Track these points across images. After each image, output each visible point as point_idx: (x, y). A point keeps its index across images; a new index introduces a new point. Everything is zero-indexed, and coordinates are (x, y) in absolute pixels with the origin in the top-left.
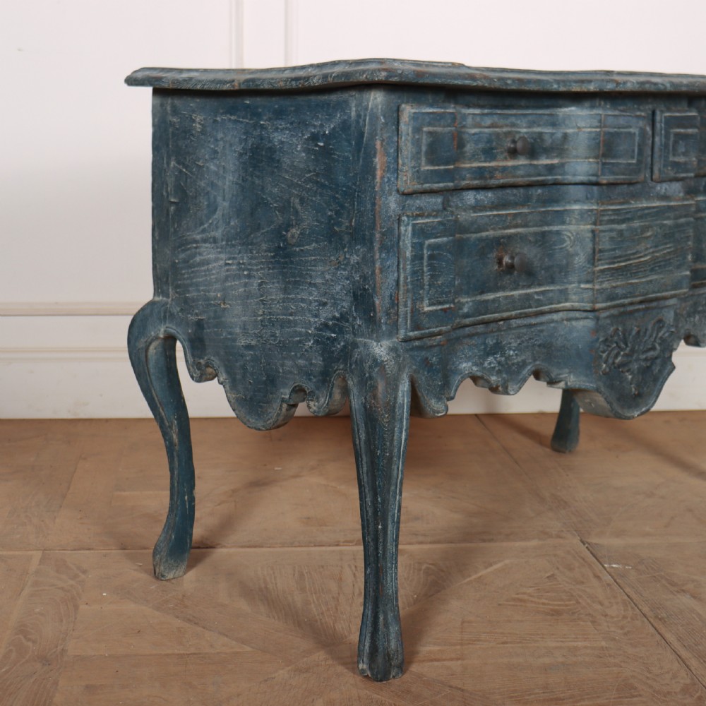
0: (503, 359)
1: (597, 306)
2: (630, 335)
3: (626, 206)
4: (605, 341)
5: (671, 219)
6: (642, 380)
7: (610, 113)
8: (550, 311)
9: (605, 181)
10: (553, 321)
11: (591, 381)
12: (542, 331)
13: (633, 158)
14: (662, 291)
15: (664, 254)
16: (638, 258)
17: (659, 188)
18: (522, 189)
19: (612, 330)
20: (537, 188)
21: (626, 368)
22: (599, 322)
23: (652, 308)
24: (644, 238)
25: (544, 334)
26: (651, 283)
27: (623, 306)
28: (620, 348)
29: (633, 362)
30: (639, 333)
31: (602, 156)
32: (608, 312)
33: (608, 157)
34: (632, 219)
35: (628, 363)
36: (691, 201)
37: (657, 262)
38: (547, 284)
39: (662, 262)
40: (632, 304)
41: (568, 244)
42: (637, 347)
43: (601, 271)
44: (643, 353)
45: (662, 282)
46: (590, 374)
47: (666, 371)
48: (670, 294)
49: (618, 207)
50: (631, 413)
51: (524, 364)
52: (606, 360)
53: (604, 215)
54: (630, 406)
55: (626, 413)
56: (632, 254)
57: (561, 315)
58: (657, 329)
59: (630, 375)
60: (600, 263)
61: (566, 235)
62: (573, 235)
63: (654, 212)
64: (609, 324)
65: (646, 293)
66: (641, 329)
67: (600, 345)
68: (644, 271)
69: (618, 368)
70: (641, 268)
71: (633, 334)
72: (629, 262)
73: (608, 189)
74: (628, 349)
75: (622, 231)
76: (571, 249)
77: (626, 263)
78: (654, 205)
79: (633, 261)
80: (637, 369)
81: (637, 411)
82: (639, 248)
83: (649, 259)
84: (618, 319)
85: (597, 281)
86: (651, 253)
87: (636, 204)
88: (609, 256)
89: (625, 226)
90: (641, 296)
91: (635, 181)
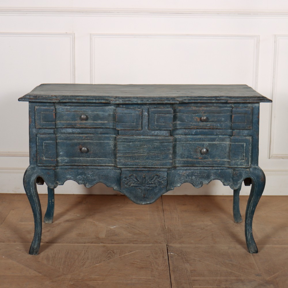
0: (85, 177)
1: (118, 166)
2: (140, 178)
3: (131, 137)
4: (125, 178)
5: (158, 143)
6: (147, 193)
7: (120, 109)
8: (106, 166)
9: (119, 129)
10: (108, 169)
11: (121, 189)
12: (104, 171)
13: (134, 123)
14: (154, 166)
15: (154, 154)
16: (139, 154)
17: (153, 132)
18: (93, 129)
19: (130, 175)
20: (100, 129)
21: (137, 188)
22: (122, 171)
23: (152, 171)
24: (142, 148)
25: (105, 172)
26: (147, 162)
27: (134, 168)
28: (134, 181)
29: (142, 186)
30: (145, 178)
31: (117, 122)
32: (126, 169)
33: (120, 122)
34: (135, 142)
35: (139, 186)
36: (170, 138)
37: (150, 156)
38: (103, 158)
39: (153, 156)
40: (138, 168)
41: (112, 146)
42: (144, 182)
43: (119, 156)
44: (147, 184)
45: (154, 162)
46: (120, 187)
47: (162, 192)
48: (160, 167)
49: (127, 137)
50: (141, 202)
51: (95, 180)
52: (127, 184)
53: (119, 140)
54: (141, 200)
55: (139, 202)
56: (136, 152)
57: (112, 167)
58: (156, 178)
59: (141, 190)
60: (118, 153)
61: (111, 144)
62: (114, 144)
63: (147, 140)
64: (128, 173)
65: (144, 165)
66: (147, 177)
67: (123, 179)
68: (143, 158)
69: (133, 187)
70: (141, 157)
71: (142, 177)
72: (134, 155)
73: (125, 132)
74: (139, 182)
75: (129, 145)
76: (113, 148)
77: (132, 155)
78: (147, 138)
79: (136, 155)
80: (144, 189)
81: (144, 203)
82: (139, 151)
83: (146, 155)
84: (134, 172)
85: (117, 159)
86: (147, 153)
87: (137, 137)
88: (123, 152)
89: (131, 143)
90: (142, 166)
91: (136, 130)
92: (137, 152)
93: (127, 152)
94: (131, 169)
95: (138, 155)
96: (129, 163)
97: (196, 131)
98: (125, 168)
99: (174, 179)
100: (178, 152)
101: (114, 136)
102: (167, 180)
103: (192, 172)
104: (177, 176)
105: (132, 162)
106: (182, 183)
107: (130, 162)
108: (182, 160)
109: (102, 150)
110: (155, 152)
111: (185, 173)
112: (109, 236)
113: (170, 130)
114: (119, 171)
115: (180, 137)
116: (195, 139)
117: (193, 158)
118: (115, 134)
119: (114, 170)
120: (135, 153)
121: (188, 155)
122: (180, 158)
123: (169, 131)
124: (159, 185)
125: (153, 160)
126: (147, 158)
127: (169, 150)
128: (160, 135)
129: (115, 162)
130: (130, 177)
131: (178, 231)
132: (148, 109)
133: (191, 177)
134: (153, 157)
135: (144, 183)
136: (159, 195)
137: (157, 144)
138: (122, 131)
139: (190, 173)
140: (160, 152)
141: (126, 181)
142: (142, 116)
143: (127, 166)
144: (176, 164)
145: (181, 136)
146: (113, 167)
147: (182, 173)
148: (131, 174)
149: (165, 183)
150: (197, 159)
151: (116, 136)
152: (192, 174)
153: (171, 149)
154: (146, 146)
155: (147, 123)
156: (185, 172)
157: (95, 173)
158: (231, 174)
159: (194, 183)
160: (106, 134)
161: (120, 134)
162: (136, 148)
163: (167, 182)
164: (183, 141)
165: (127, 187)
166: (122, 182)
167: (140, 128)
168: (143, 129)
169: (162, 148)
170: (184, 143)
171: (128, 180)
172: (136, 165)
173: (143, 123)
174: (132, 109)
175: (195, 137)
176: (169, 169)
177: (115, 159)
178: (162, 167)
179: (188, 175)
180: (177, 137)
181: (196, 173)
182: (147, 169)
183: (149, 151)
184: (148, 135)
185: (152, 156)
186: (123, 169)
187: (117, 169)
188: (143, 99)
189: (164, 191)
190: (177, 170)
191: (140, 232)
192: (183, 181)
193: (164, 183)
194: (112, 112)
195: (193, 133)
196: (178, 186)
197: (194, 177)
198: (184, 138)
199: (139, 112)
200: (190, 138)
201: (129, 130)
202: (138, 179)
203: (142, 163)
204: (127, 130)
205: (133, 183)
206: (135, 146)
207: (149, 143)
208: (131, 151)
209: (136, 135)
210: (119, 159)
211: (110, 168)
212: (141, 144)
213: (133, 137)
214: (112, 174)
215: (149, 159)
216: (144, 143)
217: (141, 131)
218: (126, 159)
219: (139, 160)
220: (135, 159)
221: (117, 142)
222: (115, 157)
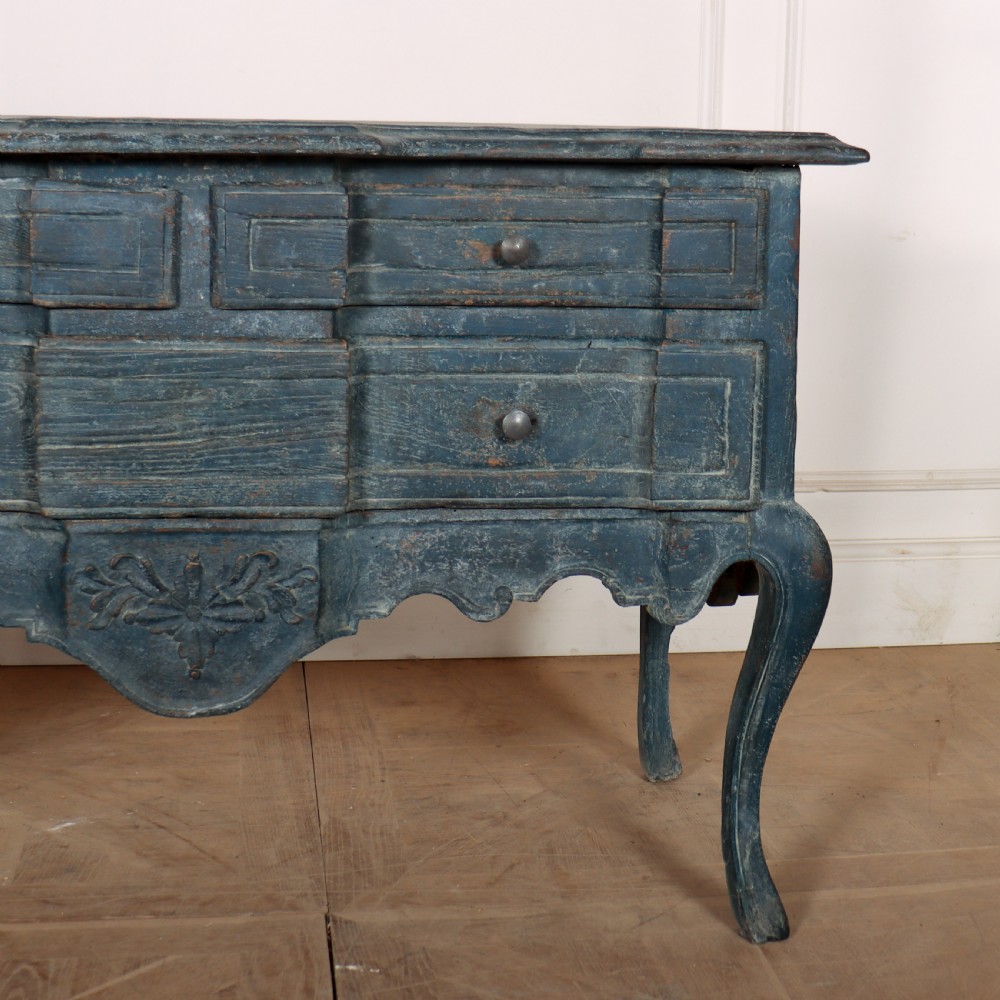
1: (48, 511)
2: (173, 571)
3: (117, 348)
4: (90, 573)
5: (265, 378)
6: (212, 654)
7: (54, 188)
9: (49, 303)
11: (65, 636)
13: (130, 266)
14: (248, 504)
15: (248, 438)
16: (165, 439)
17: (240, 322)
19: (114, 556)
21: (159, 627)
22: (74, 539)
23: (240, 532)
24: (179, 406)
26: (208, 485)
27: (136, 517)
28: (141, 590)
29: (184, 619)
30: (198, 571)
31: (36, 261)
32: (93, 526)
33: (54, 263)
34: (137, 371)
35: (165, 619)
36: (333, 349)
37: (225, 452)
39: (240, 451)
40: (160, 517)
41: (14, 402)
42: (192, 595)
43: (51, 453)
44: (213, 607)
45: (244, 486)
46: (64, 625)
47: (294, 648)
48: (278, 510)
49: (93, 348)
50: (181, 706)
52: (99, 607)
53: (51, 360)
54: (180, 695)
55: (166, 704)
56: (145, 432)
57: (15, 518)
58: (260, 571)
59: (176, 640)
60: (47, 439)
61: (11, 387)
62: (23, 389)
63: (207, 363)
64: (106, 546)
65: (194, 502)
66: (207, 565)
67: (76, 578)
68: (184, 463)
69: (136, 624)
70: (172, 457)
71: (181, 570)
72: (136, 445)
73: (81, 316)
74: (168, 595)
75: (108, 389)
76: (22, 411)
77: (126, 445)
78: (206, 350)
79: (149, 444)
80: (193, 632)
81: (200, 706)
82: (164, 422)
83: (199, 443)
84: (135, 541)
85: (41, 469)
86: (206, 434)
87: (149, 345)
88: (74, 430)
89: (119, 382)
90: (179, 506)
91: (145, 306)
92: (151, 427)
93: (97, 426)
94: (118, 526)
95: (156, 444)
96: (110, 493)
97: (469, 318)
98: (86, 517)
99: (359, 577)
100: (374, 430)
101: (26, 342)
102: (321, 582)
103: (452, 538)
104: (371, 561)
105: (126, 482)
106: (399, 600)
107: (112, 486)
108: (398, 475)
110: (250, 430)
111: (414, 545)
112: (32, 879)
113: (332, 309)
114: (55, 537)
115: (385, 349)
116: (469, 361)
117: (457, 463)
118: (29, 332)
119: (28, 531)
120: (138, 432)
121: (427, 447)
122: (390, 463)
123: (329, 314)
124: (275, 611)
125: (243, 471)
126: (209, 463)
127: (328, 415)
128: (276, 337)
129: (29, 486)
130: (114, 567)
131: (382, 834)
132: (211, 193)
133: (445, 566)
134: (237, 458)
136: (279, 662)
137: (259, 385)
138: (70, 312)
139: (441, 542)
140: (280, 428)
141: (94, 592)
142: (177, 231)
143: (95, 511)
144: (369, 496)
145: (390, 343)
146: (24, 516)
147: (399, 542)
148: (123, 552)
149: (311, 597)
150: (477, 466)
151: (35, 345)
152: (454, 549)
153: (341, 410)
154: (203, 394)
155: (206, 270)
156: (412, 537)
158: (655, 547)
159: (461, 595)
161: (54, 329)
162: (147, 409)
163: (322, 591)
164: (404, 373)
165: (101, 623)
166: (70, 596)
167: (166, 298)
168: (185, 302)
169: (288, 409)
170: (408, 382)
171: (103, 583)
172: (144, 501)
173: (183, 271)
174: (119, 187)
175: (466, 347)
176: (327, 523)
177: (30, 471)
178: (289, 509)
179: (432, 556)
180: (370, 346)
181: (471, 539)
182: (207, 525)
183: (219, 424)
184: (208, 338)
185: (232, 451)
186: (75, 527)
187: (43, 529)
188: (178, 132)
189: (303, 641)
190: (373, 526)
191: (196, 847)
192: (404, 584)
193: (304, 597)
194: (13, 212)
195: (457, 329)
196: (378, 614)
197: (462, 565)
198: (409, 355)
199: (162, 205)
200: (442, 353)
201: (107, 306)
202: (159, 578)
203: (180, 489)
204: (91, 305)
205: (136, 602)
206: (139, 396)
207: (217, 377)
208: (120, 425)
209: (143, 334)
210: (52, 472)
211: (9, 519)
212: (172, 384)
213: (127, 344)
214: (17, 556)
215: (220, 465)
216: (189, 380)
217: (171, 311)
218: (92, 466)
219: (163, 475)
220: (139, 468)
221: (38, 373)
222: (33, 457)
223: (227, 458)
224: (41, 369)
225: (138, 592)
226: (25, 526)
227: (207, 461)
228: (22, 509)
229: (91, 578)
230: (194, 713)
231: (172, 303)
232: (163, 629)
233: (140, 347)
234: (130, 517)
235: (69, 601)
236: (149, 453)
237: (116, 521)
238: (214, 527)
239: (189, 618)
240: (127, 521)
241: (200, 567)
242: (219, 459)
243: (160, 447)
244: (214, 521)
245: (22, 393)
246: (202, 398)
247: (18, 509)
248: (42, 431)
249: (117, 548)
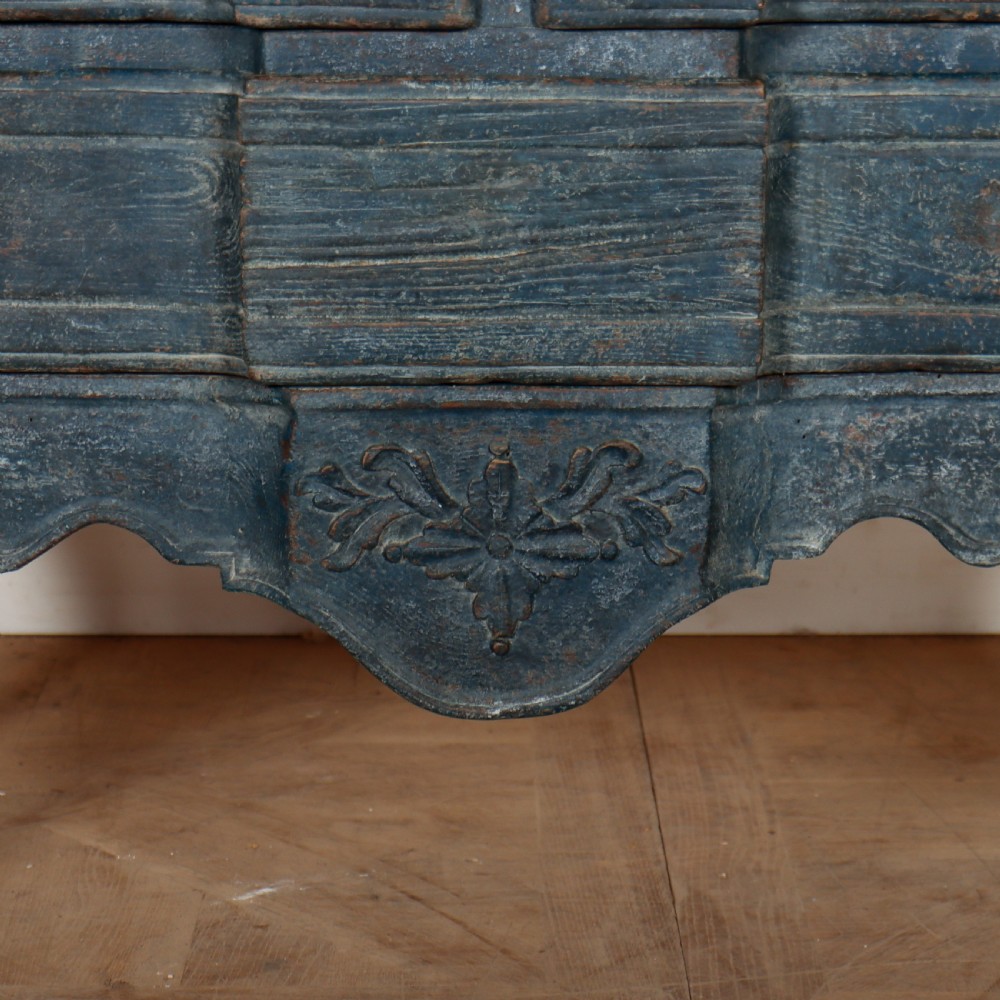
1: (261, 372)
2: (464, 473)
3: (376, 96)
4: (330, 477)
5: (624, 147)
6: (528, 614)
8: (148, 370)
9: (262, 20)
10: (175, 399)
11: (287, 581)
12: (135, 420)
14: (594, 362)
15: (594, 249)
16: (454, 252)
17: (582, 50)
18: (29, 31)
19: (368, 447)
20: (90, 29)
21: (442, 568)
22: (302, 419)
23: (578, 409)
24: (479, 195)
25: (145, 428)
26: (527, 328)
27: (407, 383)
28: (411, 504)
29: (483, 555)
30: (508, 474)
32: (334, 397)
34: (410, 136)
35: (452, 554)
36: (738, 96)
37: (555, 273)
38: (124, 295)
39: (580, 271)
40: (446, 383)
41: (203, 190)
42: (497, 514)
43: (265, 274)
44: (531, 535)
45: (587, 331)
46: (284, 562)
47: (666, 604)
48: (644, 372)
49: (336, 97)
50: (476, 700)
51: (52, 500)
52: (343, 532)
53: (266, 117)
54: (474, 682)
55: (452, 696)
56: (422, 238)
57: (203, 385)
58: (611, 475)
59: (469, 589)
60: (258, 250)
61: (197, 165)
62: (218, 167)
63: (526, 120)
64: (356, 432)
65: (503, 357)
66: (523, 464)
67: (305, 484)
68: (487, 291)
69: (403, 561)
70: (467, 282)
71: (481, 472)
72: (407, 261)
73: (315, 42)
74: (457, 513)
75: (360, 165)
76: (215, 205)
77: (390, 262)
78: (525, 98)
79: (428, 259)
80: (497, 577)
81: (505, 701)
82: (454, 222)
83: (513, 258)
84: (404, 423)
85: (250, 301)
86: (524, 241)
87: (429, 90)
88: (304, 235)
89: (378, 154)
90: (478, 364)
91: (423, 24)
92: (433, 230)
93: (344, 231)
94: (374, 397)
95: (440, 259)
96: (364, 342)
97: (971, 44)
98: (323, 382)
99: (774, 488)
100: (805, 238)
101: (223, 89)
102: (713, 494)
103: (932, 423)
104: (795, 461)
105: (390, 324)
106: (841, 526)
108: (845, 315)
109: (114, 227)
110: (599, 236)
111: (868, 434)
112: (213, 978)
113: (738, 27)
114: (267, 417)
115: (826, 98)
116: (970, 118)
117: (946, 294)
118: (227, 72)
119: (227, 408)
120: (411, 240)
121: (896, 266)
122: (831, 294)
123: (732, 37)
124: (636, 544)
125: (586, 304)
126: (529, 292)
127: (732, 209)
128: (643, 77)
129: (229, 331)
130: (368, 467)
131: (777, 920)
133: (920, 471)
134: (575, 283)
135: (499, 526)
136: (638, 630)
137: (611, 160)
138: (295, 36)
139: (914, 430)
140: (649, 232)
141: (336, 508)
143: (338, 371)
144: (794, 350)
145: (834, 88)
146: (221, 378)
147: (843, 430)
148: (383, 440)
149: (695, 519)
150: (979, 299)
151: (239, 92)
152: (936, 442)
153: (753, 201)
154: (520, 175)
156: (866, 420)
157: (50, 439)
159: (947, 520)
160: (149, 78)
161: (270, 65)
162: (427, 199)
163: (713, 510)
164: (857, 138)
165: (346, 561)
166: (295, 515)
167: (458, 10)
168: (490, 18)
169: (662, 199)
170: (864, 155)
171: (349, 492)
172: (420, 356)
175: (964, 92)
176: (725, 394)
177: (230, 306)
178: (662, 369)
179: (898, 453)
180: (799, 92)
181: (965, 426)
182: (524, 397)
183: (546, 226)
184: (528, 79)
185: (568, 272)
186: (303, 400)
187: (251, 402)
189: (682, 593)
190: (799, 401)
191: (473, 932)
192: (851, 501)
193: (684, 519)
195: (950, 63)
196: (805, 551)
197: (948, 470)
198: (867, 108)
200: (925, 104)
201: (359, 25)
202: (443, 485)
203: (479, 336)
204: (333, 22)
205: (403, 526)
206: (412, 177)
207: (544, 146)
208: (381, 227)
209: (420, 73)
210: (268, 306)
211: (193, 386)
212: (467, 157)
213: (392, 90)
214: (205, 447)
215: (547, 295)
216: (497, 151)
217: (466, 34)
218: (334, 297)
219: (451, 312)
220: (412, 300)
221: (245, 139)
222: (234, 282)
223: (559, 284)
224: (251, 133)
225: (406, 509)
226: (220, 398)
227: (527, 288)
228: (216, 369)
229: (330, 485)
230: (497, 712)
231: (467, 18)
232: (449, 570)
233: (415, 93)
234: (395, 383)
235: (293, 523)
236: (430, 274)
237: (374, 390)
238: (535, 399)
239: (490, 552)
240: (390, 390)
241: (511, 467)
242: (546, 284)
243: (448, 264)
244: (535, 390)
245: (216, 174)
246: (518, 182)
247: (208, 368)
248: (251, 237)
249: (373, 435)
